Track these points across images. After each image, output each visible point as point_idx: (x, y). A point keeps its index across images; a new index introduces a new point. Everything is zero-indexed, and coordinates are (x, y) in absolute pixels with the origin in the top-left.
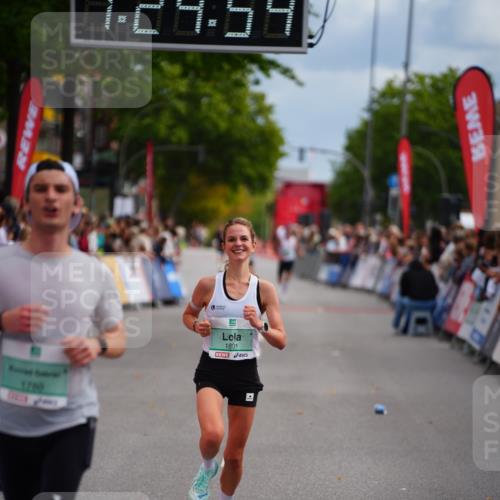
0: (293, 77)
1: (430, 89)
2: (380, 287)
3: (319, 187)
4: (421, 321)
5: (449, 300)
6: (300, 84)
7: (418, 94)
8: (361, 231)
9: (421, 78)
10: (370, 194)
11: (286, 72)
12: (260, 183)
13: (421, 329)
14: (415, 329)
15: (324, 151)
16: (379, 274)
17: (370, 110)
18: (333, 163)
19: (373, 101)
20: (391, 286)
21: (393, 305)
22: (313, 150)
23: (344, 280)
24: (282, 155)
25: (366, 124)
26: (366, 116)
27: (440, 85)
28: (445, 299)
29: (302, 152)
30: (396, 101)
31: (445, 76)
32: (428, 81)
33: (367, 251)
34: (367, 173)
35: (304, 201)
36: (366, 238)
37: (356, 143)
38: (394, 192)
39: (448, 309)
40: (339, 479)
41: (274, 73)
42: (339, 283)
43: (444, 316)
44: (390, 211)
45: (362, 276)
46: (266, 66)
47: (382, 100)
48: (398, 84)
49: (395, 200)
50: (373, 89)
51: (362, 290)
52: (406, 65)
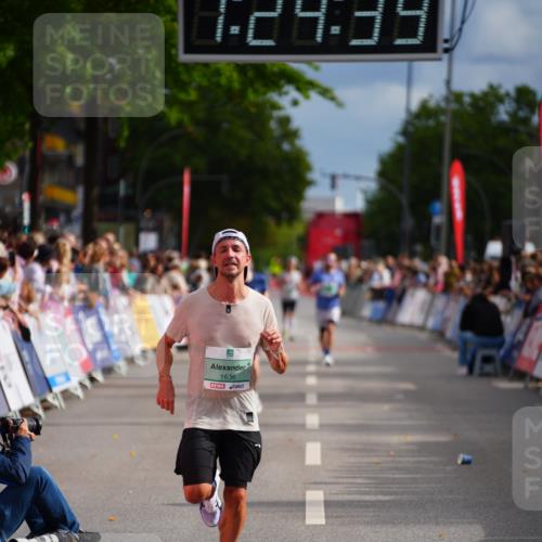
0: (333, 99)
1: (469, 109)
2: (431, 323)
3: (352, 217)
4: (487, 360)
5: (520, 336)
6: (340, 105)
7: (456, 115)
8: (406, 262)
9: (458, 97)
10: (409, 223)
11: (325, 92)
12: (291, 213)
13: (488, 368)
14: (482, 368)
15: (358, 178)
16: (428, 310)
17: (405, 132)
18: (365, 192)
19: (407, 123)
20: (445, 321)
21: (450, 344)
22: (346, 176)
23: (390, 316)
24: (310, 183)
25: (400, 148)
26: (401, 139)
27: (481, 104)
28: (515, 334)
29: (333, 179)
30: (431, 123)
31: (485, 95)
32: (467, 100)
33: (416, 284)
34: (405, 201)
35: (338, 232)
36: (414, 272)
37: (391, 168)
38: (438, 220)
39: (518, 346)
40: (440, 536)
41: (313, 94)
42: (385, 320)
43: (515, 354)
44: (433, 241)
45: (413, 309)
46: (304, 85)
47: (416, 121)
48: (432, 104)
49: (438, 228)
50: (408, 110)
51: (411, 326)
52: (448, 82)
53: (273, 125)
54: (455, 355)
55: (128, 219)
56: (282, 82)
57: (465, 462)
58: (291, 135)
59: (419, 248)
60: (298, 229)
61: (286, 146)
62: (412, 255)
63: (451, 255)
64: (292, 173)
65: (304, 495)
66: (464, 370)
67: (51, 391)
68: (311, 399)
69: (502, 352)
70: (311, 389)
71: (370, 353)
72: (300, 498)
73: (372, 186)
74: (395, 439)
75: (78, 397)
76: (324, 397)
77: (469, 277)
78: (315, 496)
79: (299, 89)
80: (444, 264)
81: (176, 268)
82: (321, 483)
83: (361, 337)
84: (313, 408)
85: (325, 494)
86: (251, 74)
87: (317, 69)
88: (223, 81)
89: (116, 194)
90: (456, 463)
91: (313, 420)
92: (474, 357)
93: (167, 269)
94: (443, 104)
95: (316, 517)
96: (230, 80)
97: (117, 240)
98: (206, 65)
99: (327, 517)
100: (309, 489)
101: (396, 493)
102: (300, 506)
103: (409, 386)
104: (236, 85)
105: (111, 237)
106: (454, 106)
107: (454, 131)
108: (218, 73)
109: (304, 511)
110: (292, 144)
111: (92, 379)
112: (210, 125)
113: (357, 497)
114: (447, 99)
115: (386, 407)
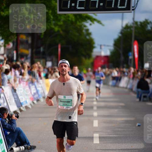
0: (101, 23)
1: (139, 26)
2: (129, 86)
3: (106, 57)
4: (145, 97)
6: (103, 25)
7: (136, 28)
8: (122, 69)
9: (136, 23)
10: (122, 58)
11: (99, 22)
12: (89, 56)
13: (145, 99)
14: (143, 99)
15: (108, 46)
16: (128, 83)
17: (121, 33)
18: (110, 50)
20: (133, 86)
21: (134, 92)
22: (104, 45)
23: (117, 85)
24: (94, 47)
25: (120, 37)
26: (120, 35)
27: (143, 24)
29: (101, 46)
30: (129, 30)
31: (144, 22)
32: (139, 23)
33: (124, 76)
34: (121, 52)
35: (102, 61)
36: (124, 72)
37: (117, 43)
38: (131, 57)
41: (95, 22)
42: (115, 86)
44: (129, 63)
45: (123, 83)
46: (92, 20)
47: (124, 30)
48: (129, 25)
49: (131, 60)
50: (122, 27)
51: (123, 88)
52: (133, 19)
53: (84, 31)
54: (136, 96)
55: (43, 58)
56: (87, 19)
57: (139, 126)
58: (89, 34)
59: (125, 65)
60: (91, 60)
61: (88, 37)
62: (123, 67)
63: (134, 67)
64: (89, 44)
65: (93, 135)
66: (138, 100)
67: (22, 106)
68: (95, 108)
69: (149, 95)
70: (95, 105)
71: (111, 95)
72: (92, 136)
73: (112, 48)
74: (119, 119)
75: (29, 108)
76: (99, 107)
77: (139, 73)
78: (96, 135)
79: (91, 21)
80: (132, 70)
81: (57, 71)
82: (98, 132)
83: (109, 91)
84: (95, 111)
85: (99, 135)
86: (78, 17)
87: (96, 15)
88: (70, 19)
89: (40, 51)
90: (136, 126)
91: (95, 114)
92: (141, 96)
93: (54, 72)
94: (132, 25)
95: (96, 141)
96: (72, 19)
97: (40, 64)
98: (65, 15)
99: (100, 141)
100: (95, 133)
101: (119, 134)
102: (92, 138)
103: (122, 104)
104: (74, 20)
105: (39, 63)
106: (135, 25)
107: (135, 32)
108: (68, 17)
109: (93, 139)
110: (89, 36)
111: (33, 103)
112: (66, 31)
113: (108, 136)
114: (133, 23)
115: (116, 110)
